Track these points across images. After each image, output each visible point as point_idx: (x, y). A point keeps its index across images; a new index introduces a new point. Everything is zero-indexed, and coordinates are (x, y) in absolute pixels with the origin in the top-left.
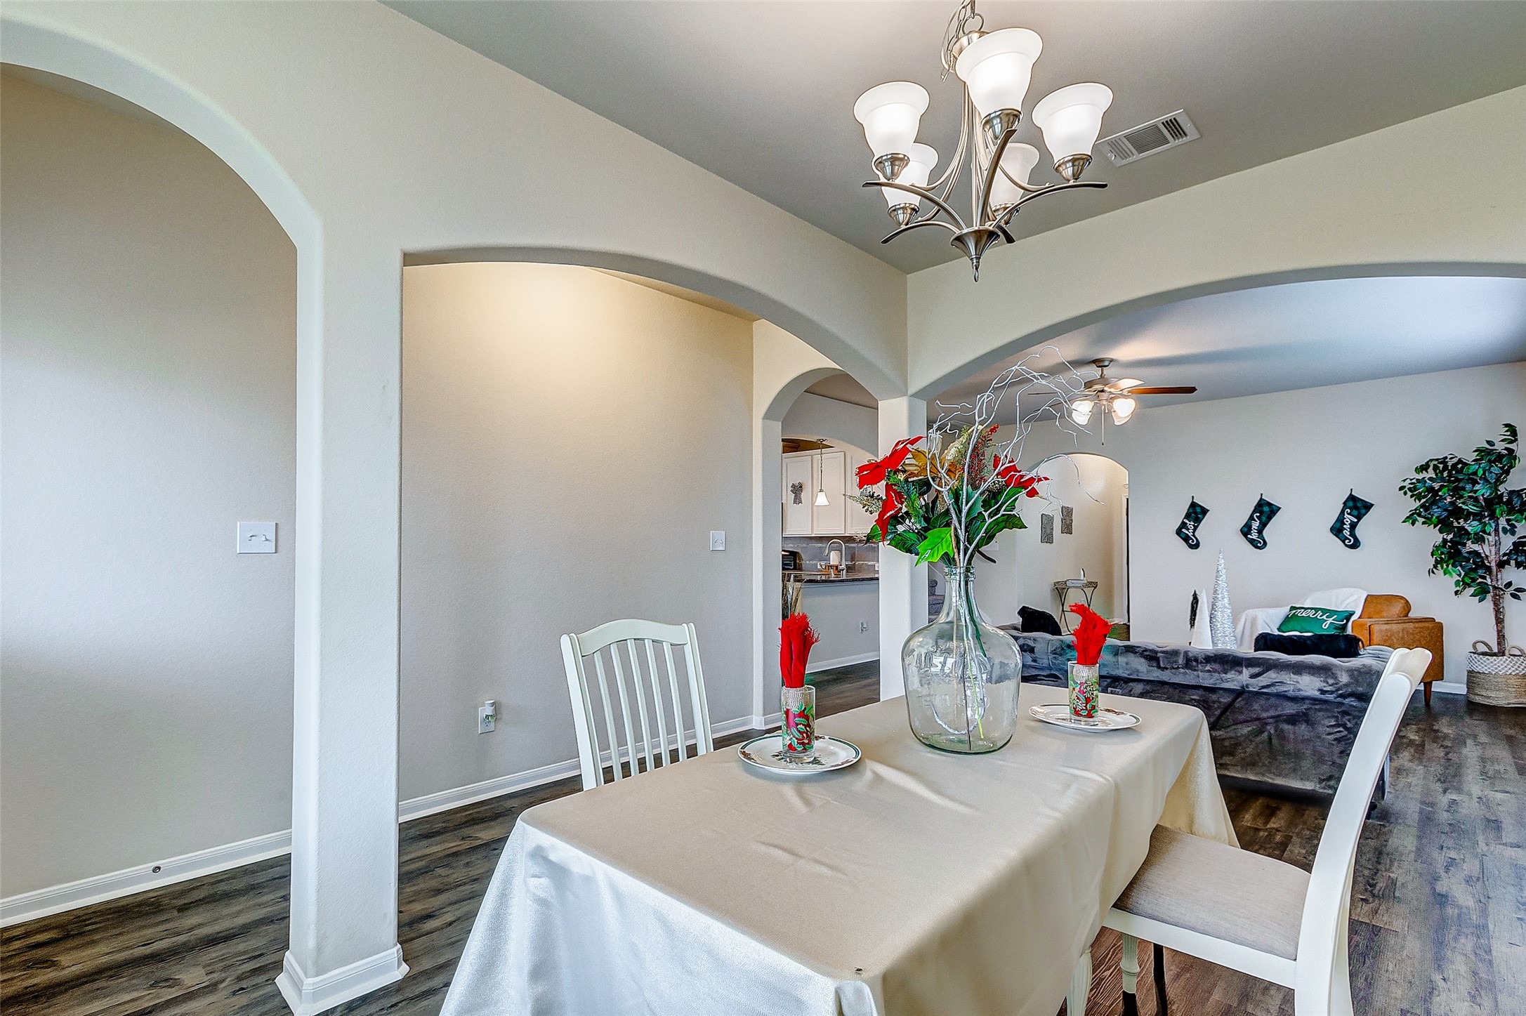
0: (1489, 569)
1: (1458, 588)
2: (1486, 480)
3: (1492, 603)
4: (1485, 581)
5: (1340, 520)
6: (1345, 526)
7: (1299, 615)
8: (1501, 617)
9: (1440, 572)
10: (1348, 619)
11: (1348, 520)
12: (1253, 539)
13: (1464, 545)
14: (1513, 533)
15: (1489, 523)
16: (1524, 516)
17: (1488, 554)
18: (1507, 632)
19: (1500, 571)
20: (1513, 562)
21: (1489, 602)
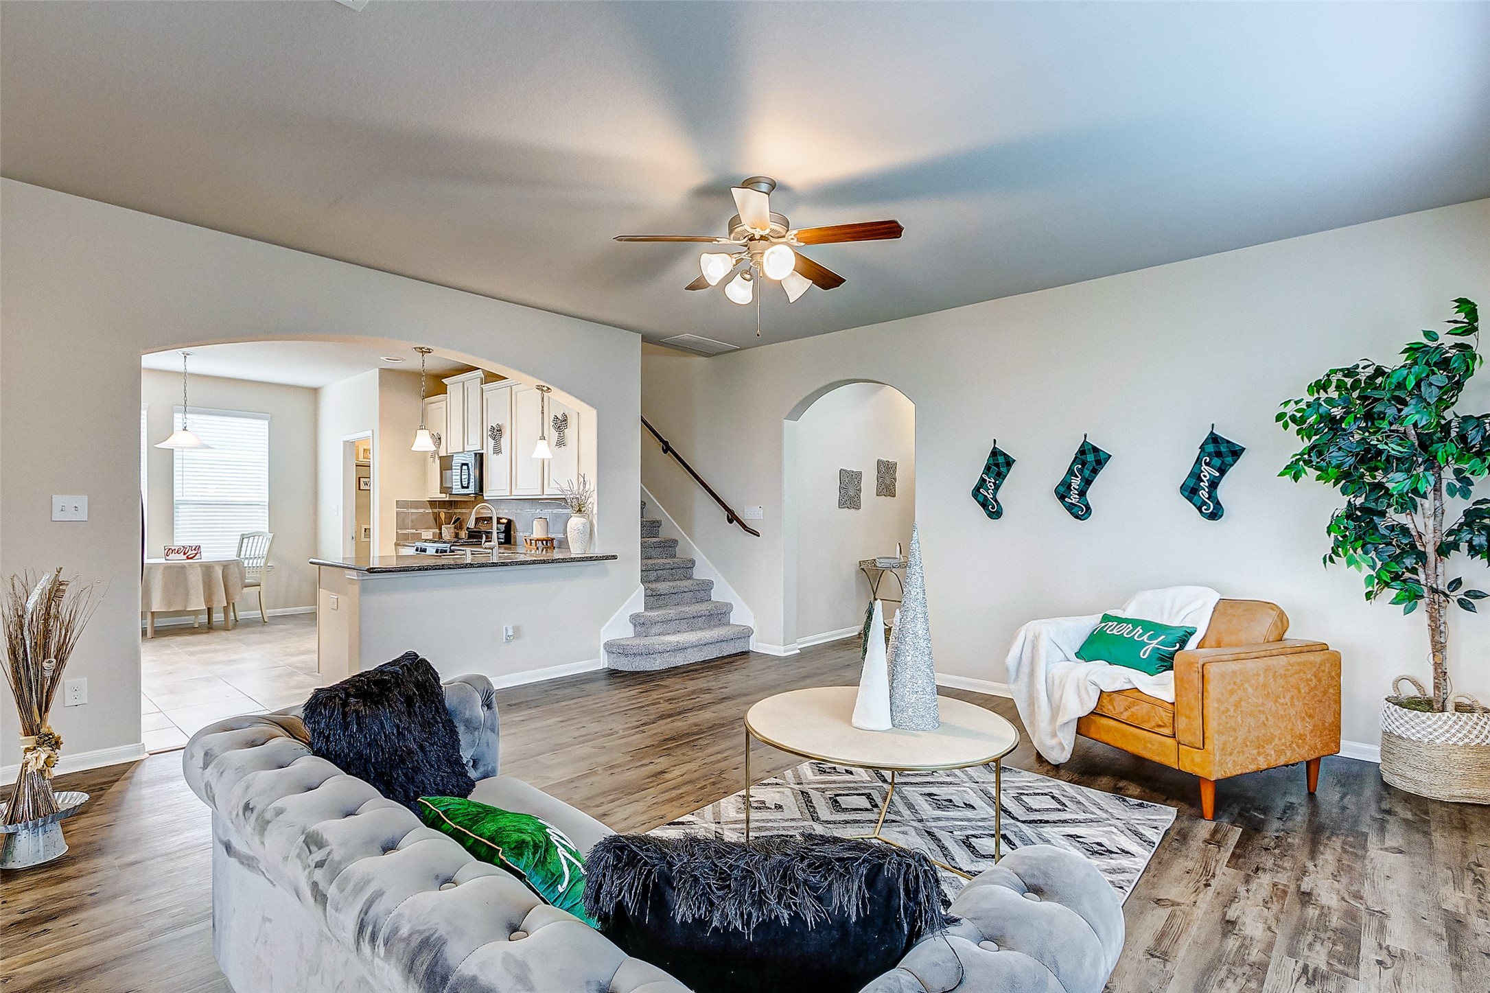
0: (1422, 557)
1: (1370, 589)
2: (1421, 399)
3: (1426, 615)
4: (1415, 577)
5: (1196, 475)
6: (1202, 484)
7: (1108, 632)
8: (1442, 640)
9: (1341, 561)
10: (1183, 642)
11: (1207, 474)
12: (1071, 503)
13: (1382, 514)
14: (1466, 494)
15: (1425, 476)
16: (1487, 464)
17: (1422, 529)
18: (1450, 666)
19: (1441, 560)
20: (1464, 546)
21: (1421, 614)
